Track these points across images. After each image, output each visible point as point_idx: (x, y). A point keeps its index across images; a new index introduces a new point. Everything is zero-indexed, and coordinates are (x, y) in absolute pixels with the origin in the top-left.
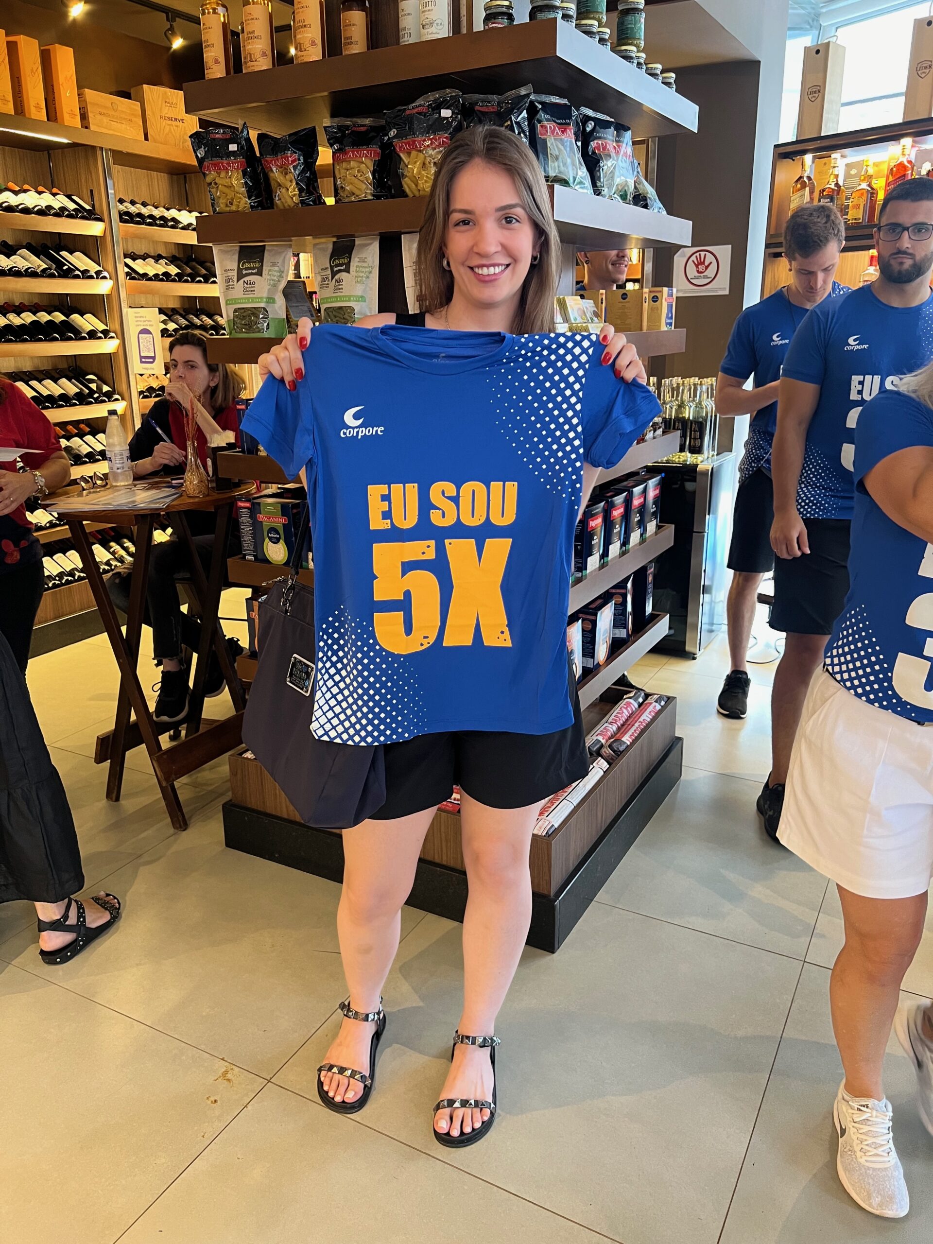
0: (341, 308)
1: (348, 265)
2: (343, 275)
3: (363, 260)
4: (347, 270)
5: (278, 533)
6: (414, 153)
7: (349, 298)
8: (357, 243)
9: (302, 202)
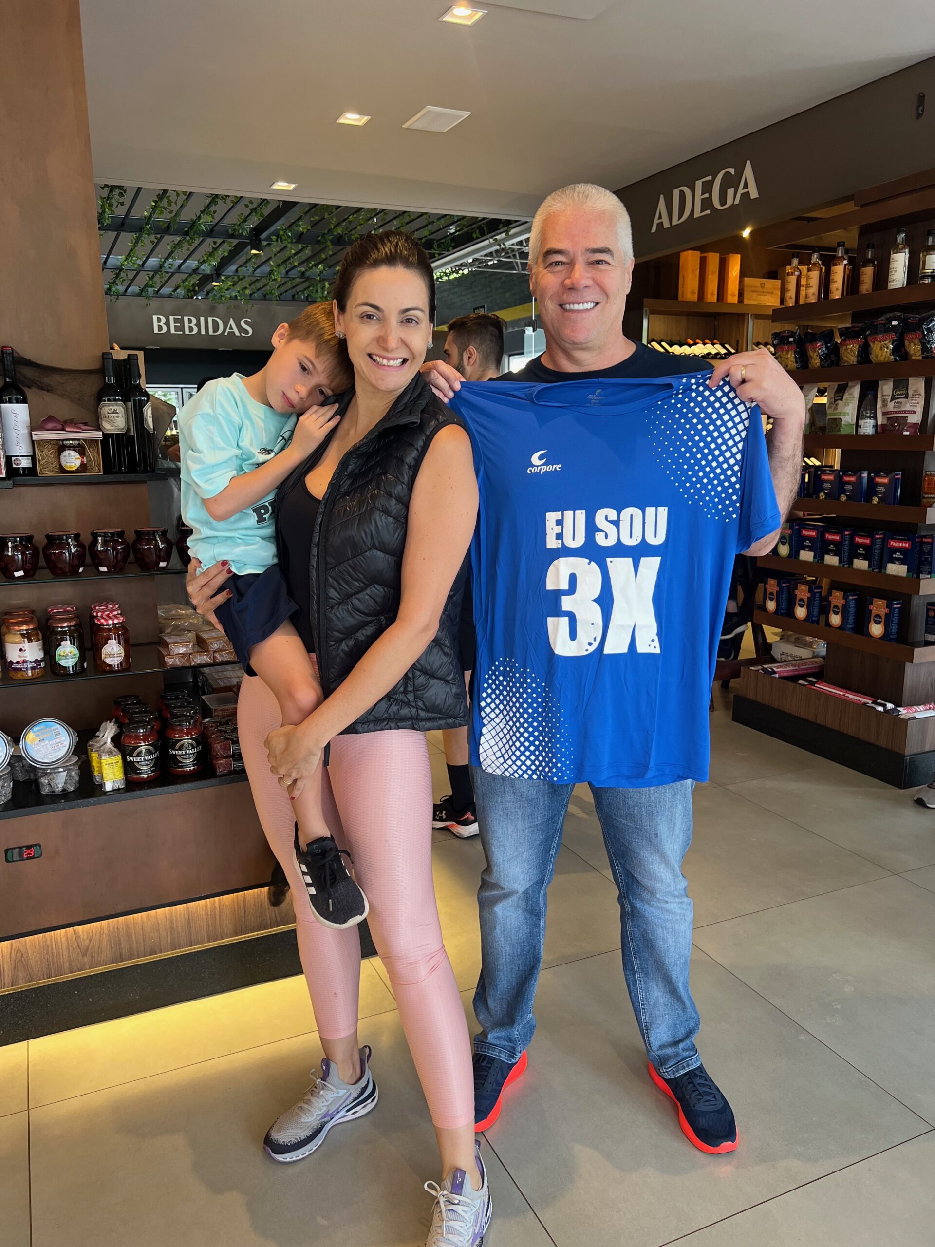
0: (836, 419)
1: (842, 397)
2: (839, 402)
3: (850, 394)
4: (842, 399)
5: (786, 539)
6: (876, 343)
7: (840, 414)
8: (850, 384)
9: (822, 366)
